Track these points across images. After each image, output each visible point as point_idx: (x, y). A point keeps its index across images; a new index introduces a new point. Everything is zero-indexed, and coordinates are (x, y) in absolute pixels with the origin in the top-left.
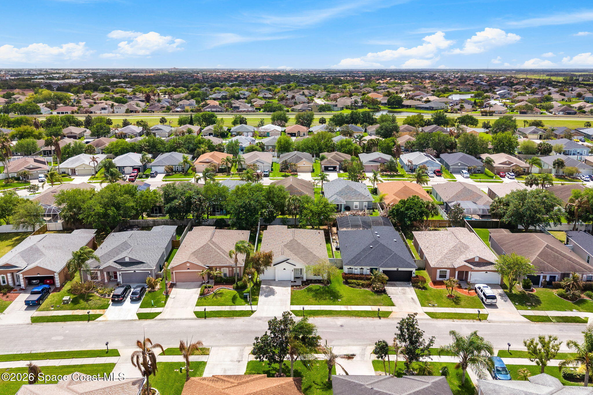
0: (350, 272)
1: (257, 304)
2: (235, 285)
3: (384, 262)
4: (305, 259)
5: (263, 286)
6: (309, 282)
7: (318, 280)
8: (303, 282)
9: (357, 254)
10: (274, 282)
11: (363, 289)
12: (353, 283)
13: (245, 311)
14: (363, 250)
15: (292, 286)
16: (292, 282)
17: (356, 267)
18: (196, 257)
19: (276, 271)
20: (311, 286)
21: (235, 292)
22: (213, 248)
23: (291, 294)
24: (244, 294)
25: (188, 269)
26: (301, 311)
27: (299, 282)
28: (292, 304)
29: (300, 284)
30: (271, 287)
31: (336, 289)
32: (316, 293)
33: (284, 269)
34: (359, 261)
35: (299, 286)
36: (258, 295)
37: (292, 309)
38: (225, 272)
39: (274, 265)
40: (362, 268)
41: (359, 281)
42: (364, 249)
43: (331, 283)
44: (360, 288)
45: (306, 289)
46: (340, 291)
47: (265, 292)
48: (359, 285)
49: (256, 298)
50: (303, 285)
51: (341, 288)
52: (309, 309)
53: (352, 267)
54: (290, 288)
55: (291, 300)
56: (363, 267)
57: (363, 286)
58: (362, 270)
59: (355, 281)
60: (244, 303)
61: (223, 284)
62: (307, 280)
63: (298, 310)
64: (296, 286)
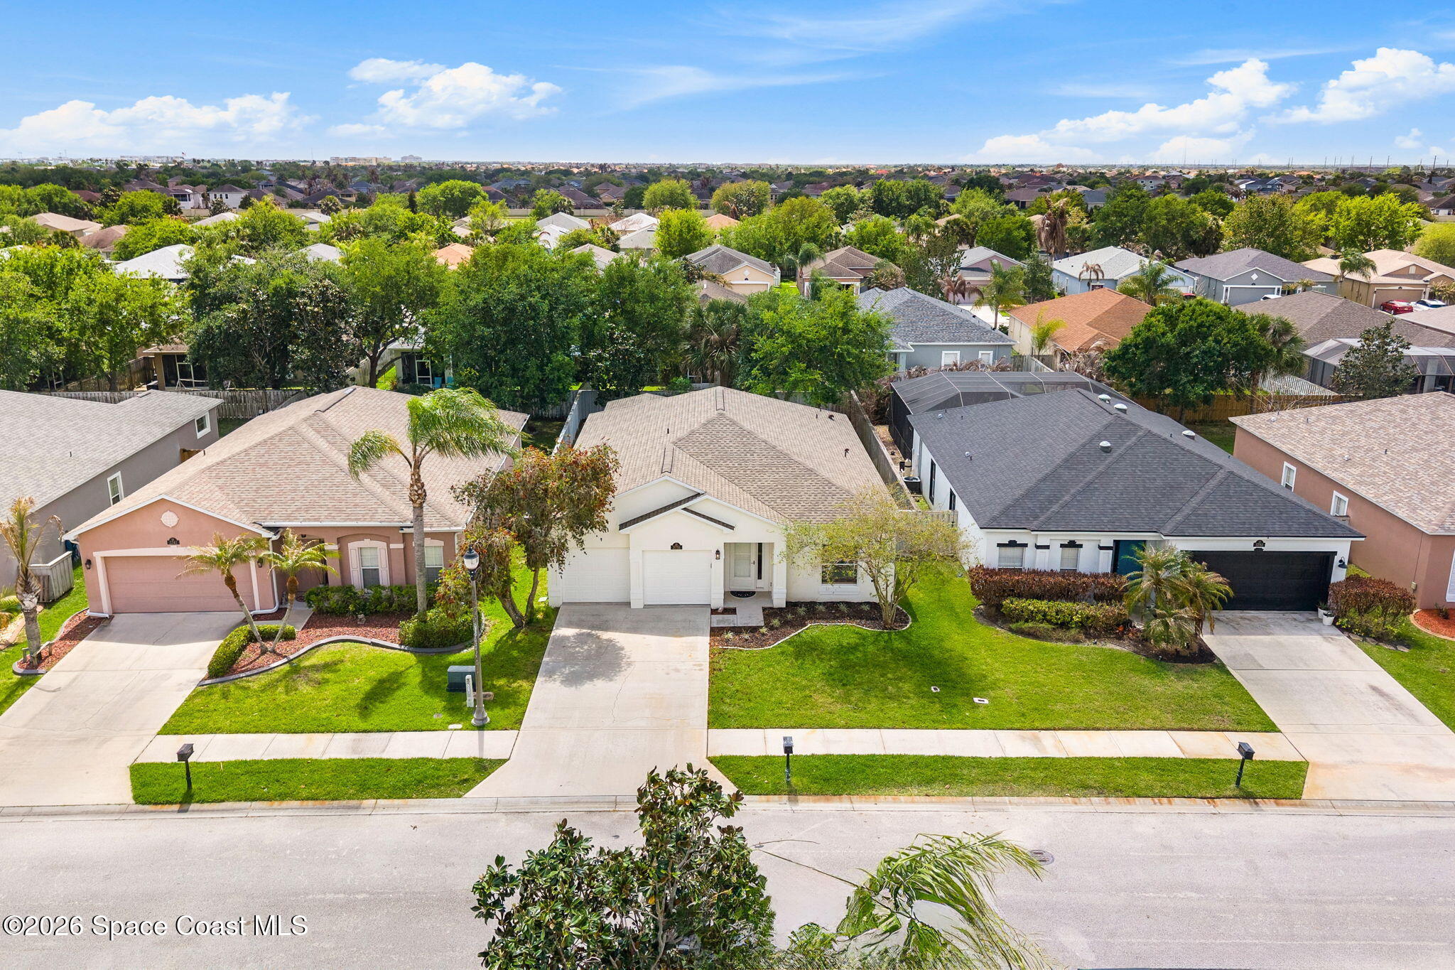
0: (1010, 565)
1: (518, 722)
2: (410, 626)
3: (1187, 511)
4: (782, 498)
5: (561, 631)
6: (801, 611)
7: (848, 604)
8: (770, 613)
9: (1040, 476)
10: (621, 614)
11: (1088, 645)
12: (1031, 617)
13: (440, 762)
14: (1066, 461)
15: (715, 632)
16: (714, 612)
17: (1043, 539)
18: (220, 488)
19: (635, 555)
20: (813, 630)
21: (406, 660)
22: (314, 447)
23: (712, 670)
24: (452, 669)
25: (174, 541)
26: (768, 760)
27: (750, 615)
28: (717, 719)
29: (757, 619)
30: (605, 635)
31: (947, 645)
32: (846, 666)
33: (676, 546)
34: (1055, 508)
35: (754, 630)
36: (532, 675)
37: (717, 752)
38: (369, 565)
39: (622, 526)
40: (1072, 544)
41: (1065, 606)
42: (1072, 456)
43: (915, 620)
44: (1077, 641)
45: (789, 643)
46: (970, 654)
47: (571, 659)
48: (1064, 625)
49: (517, 692)
50: (772, 628)
51: (976, 641)
52: (820, 751)
53: (1020, 537)
54: (707, 639)
55: (712, 700)
56: (1078, 537)
57: (1090, 629)
58: (1071, 552)
59: (1043, 605)
60: (444, 717)
61: (354, 623)
62: (792, 605)
63: (754, 754)
64: (737, 630)
